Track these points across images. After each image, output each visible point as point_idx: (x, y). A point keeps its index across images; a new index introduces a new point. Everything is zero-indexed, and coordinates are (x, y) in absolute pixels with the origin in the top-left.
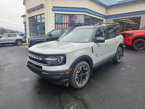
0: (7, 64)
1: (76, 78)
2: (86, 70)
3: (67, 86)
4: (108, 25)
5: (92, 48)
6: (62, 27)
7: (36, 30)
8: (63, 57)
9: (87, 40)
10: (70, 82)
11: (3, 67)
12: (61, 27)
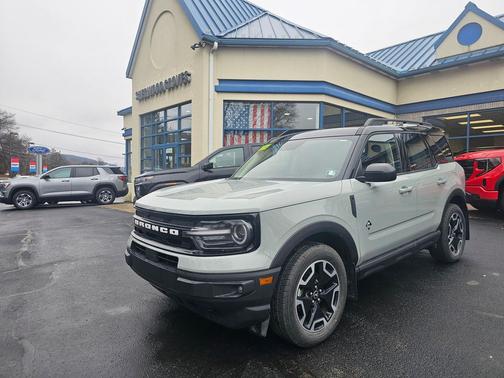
0: (60, 262)
1: (298, 302)
2: (331, 276)
3: (264, 333)
4: (405, 125)
5: (352, 198)
6: (247, 141)
7: (161, 156)
8: (249, 226)
9: (331, 173)
10: (274, 316)
11: (47, 270)
12: (243, 142)
